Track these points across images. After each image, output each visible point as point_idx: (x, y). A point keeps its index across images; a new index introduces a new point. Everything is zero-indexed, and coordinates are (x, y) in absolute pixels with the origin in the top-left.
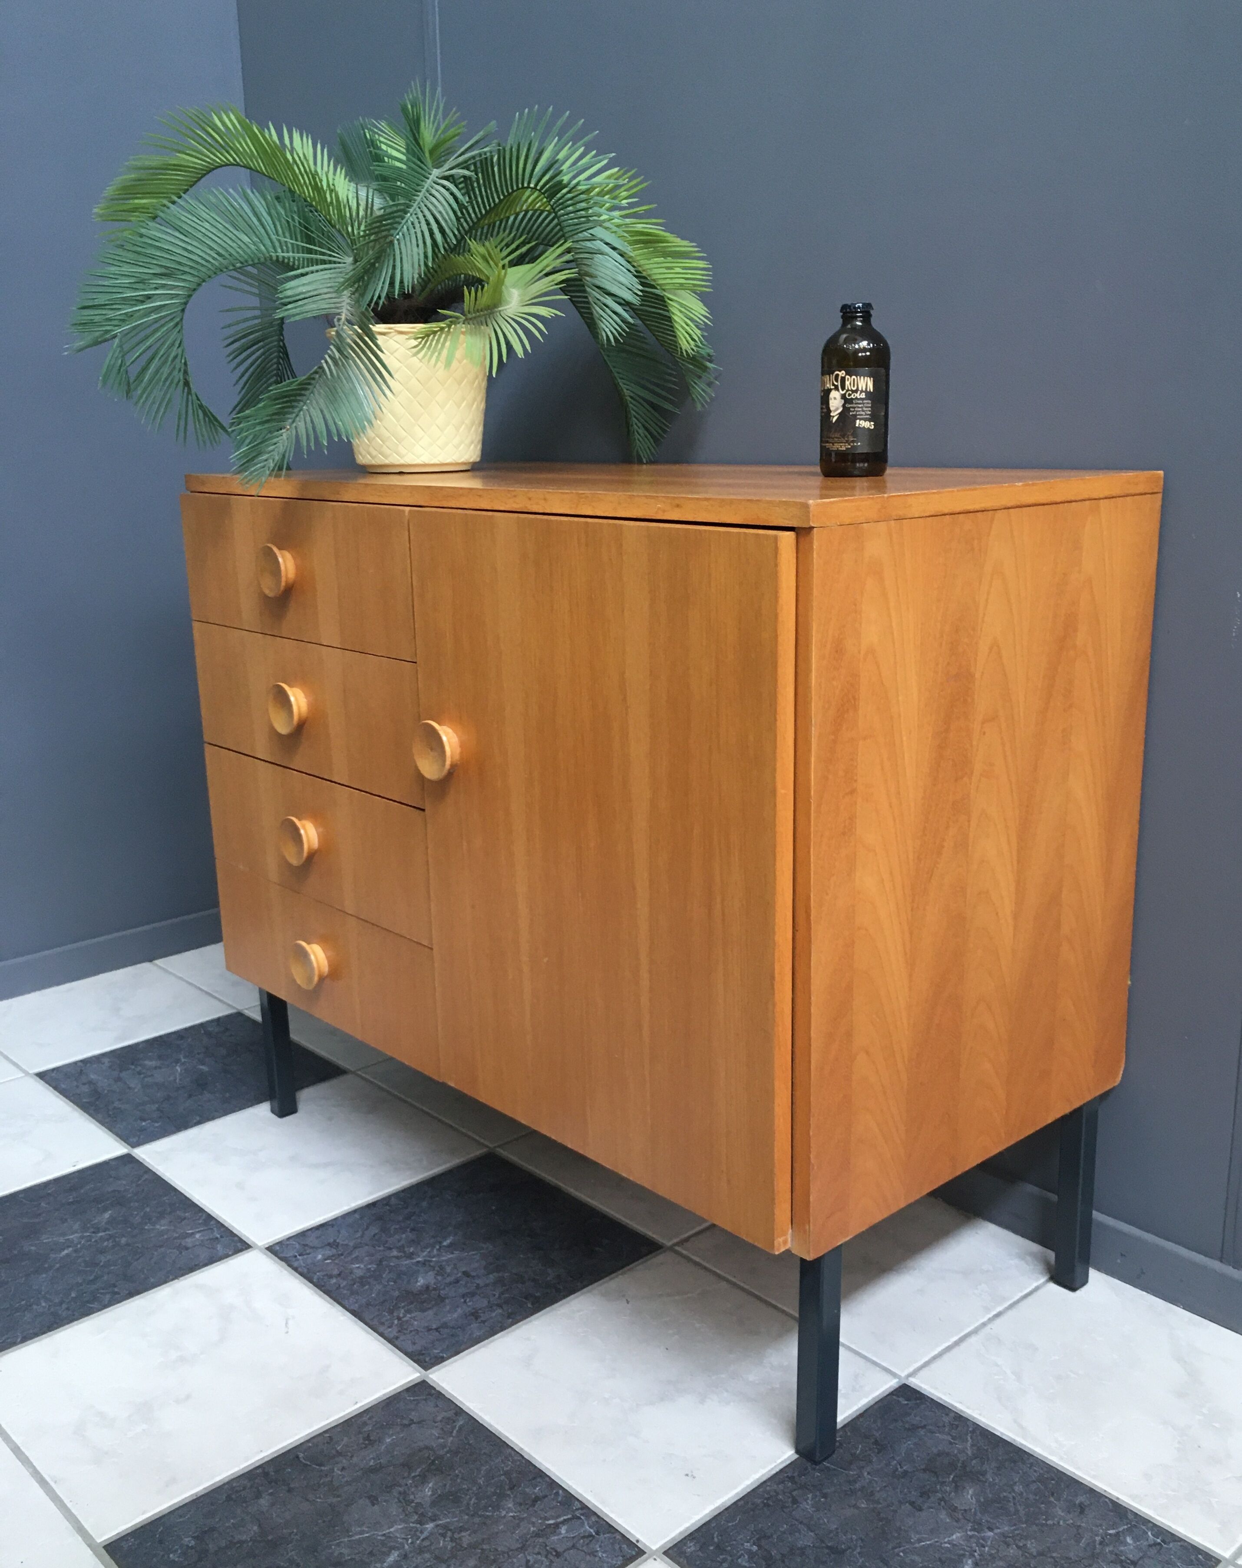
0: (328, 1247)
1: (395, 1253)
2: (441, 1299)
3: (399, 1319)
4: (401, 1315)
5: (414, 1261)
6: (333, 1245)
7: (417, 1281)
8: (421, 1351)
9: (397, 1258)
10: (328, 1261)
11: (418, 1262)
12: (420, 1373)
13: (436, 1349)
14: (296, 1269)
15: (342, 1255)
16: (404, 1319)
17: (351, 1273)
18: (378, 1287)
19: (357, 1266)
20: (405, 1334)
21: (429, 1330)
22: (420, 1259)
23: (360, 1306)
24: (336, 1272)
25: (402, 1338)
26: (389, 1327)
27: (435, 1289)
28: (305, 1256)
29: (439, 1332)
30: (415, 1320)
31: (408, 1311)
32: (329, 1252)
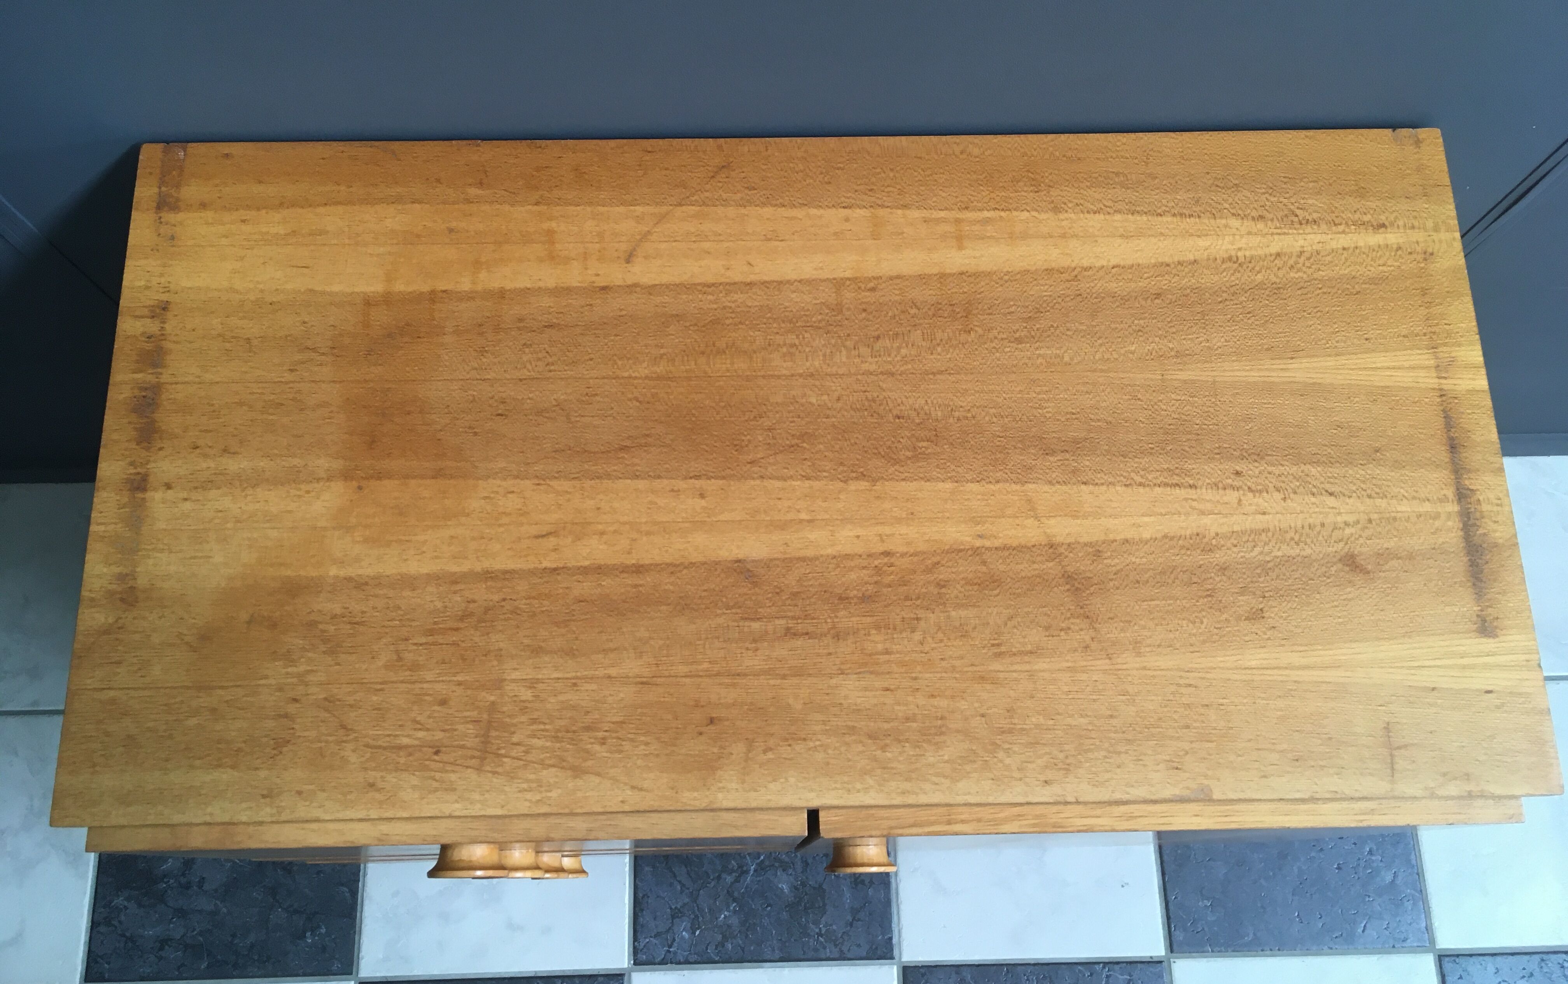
0: (676, 921)
1: (729, 879)
2: (820, 890)
3: (820, 934)
4: (817, 930)
5: (752, 872)
6: (676, 914)
7: (782, 889)
8: (871, 948)
9: (737, 880)
10: (698, 933)
11: (755, 871)
12: (894, 964)
13: (877, 936)
14: (687, 962)
15: (697, 917)
16: (823, 932)
17: (729, 926)
18: (766, 921)
19: (723, 916)
20: (842, 944)
21: (851, 925)
22: (752, 868)
23: (781, 950)
24: (719, 937)
25: (845, 949)
26: (825, 948)
27: (803, 884)
28: (675, 944)
29: (859, 920)
30: (831, 925)
31: (816, 923)
32: (685, 924)
